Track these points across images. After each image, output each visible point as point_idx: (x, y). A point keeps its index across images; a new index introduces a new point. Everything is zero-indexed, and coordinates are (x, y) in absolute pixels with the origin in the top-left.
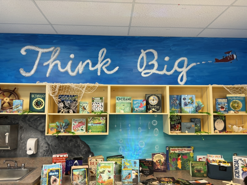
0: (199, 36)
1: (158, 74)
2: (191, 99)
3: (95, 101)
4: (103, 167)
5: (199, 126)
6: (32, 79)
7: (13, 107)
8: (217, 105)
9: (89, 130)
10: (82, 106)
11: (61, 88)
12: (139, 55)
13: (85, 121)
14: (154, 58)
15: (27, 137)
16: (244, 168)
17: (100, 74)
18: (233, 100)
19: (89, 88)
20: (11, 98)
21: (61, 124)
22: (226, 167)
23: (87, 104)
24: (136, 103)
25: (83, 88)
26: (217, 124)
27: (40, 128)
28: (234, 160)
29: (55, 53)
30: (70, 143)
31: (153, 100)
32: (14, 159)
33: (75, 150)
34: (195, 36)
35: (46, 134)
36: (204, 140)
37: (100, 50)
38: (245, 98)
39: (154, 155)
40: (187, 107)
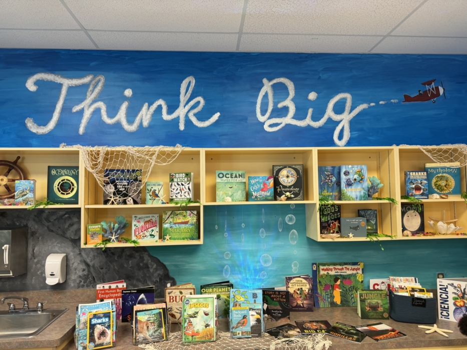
0: (374, 52)
1: (295, 126)
2: (360, 173)
3: (175, 180)
4: (195, 305)
5: (373, 225)
6: (50, 139)
7: (16, 193)
8: (408, 184)
9: (166, 235)
10: (151, 190)
11: (108, 157)
12: (259, 89)
13: (158, 219)
14: (288, 94)
15: (45, 251)
16: (457, 300)
17: (185, 128)
18: (437, 173)
19: (164, 155)
20: (10, 177)
21: (110, 226)
22: (425, 300)
23: (160, 187)
24: (255, 183)
25: (153, 154)
26: (408, 220)
27: (70, 234)
28: (440, 285)
29: (95, 87)
30: (130, 262)
31: (288, 177)
32: (22, 294)
33: (140, 274)
34: (366, 52)
35: (83, 246)
36: (383, 249)
37: (183, 81)
38: (459, 169)
39: (289, 279)
40: (351, 188)
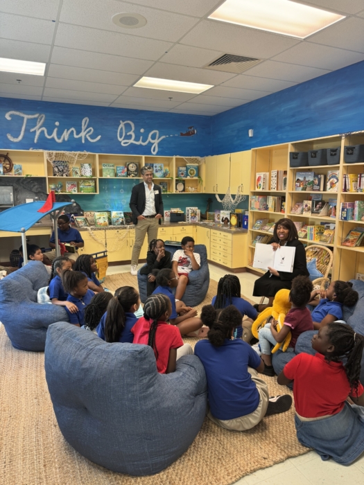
1: (135, 144)
2: (161, 167)
3: (84, 166)
8: (179, 172)
9: (81, 190)
10: (74, 171)
11: (57, 155)
12: (119, 126)
13: (77, 184)
14: (131, 129)
17: (85, 142)
18: (190, 168)
19: (80, 155)
21: (56, 186)
22: (181, 214)
23: (78, 169)
24: (119, 170)
25: (76, 155)
26: (178, 187)
28: (187, 209)
29: (40, 120)
31: (132, 167)
34: (166, 112)
37: (83, 119)
40: (157, 173)
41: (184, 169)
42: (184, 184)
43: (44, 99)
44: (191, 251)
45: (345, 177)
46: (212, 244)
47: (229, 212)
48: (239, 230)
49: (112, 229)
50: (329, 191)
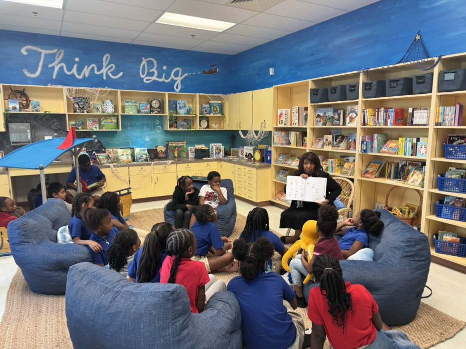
0: (192, 50)
1: (158, 81)
2: (184, 104)
3: (105, 103)
5: (190, 124)
8: (202, 109)
9: (103, 127)
11: (77, 91)
12: (141, 62)
13: (98, 120)
14: (154, 66)
17: (106, 78)
18: (213, 105)
19: (101, 92)
21: (77, 123)
22: (206, 150)
24: (142, 106)
25: (97, 91)
26: (202, 123)
27: (53, 127)
28: (211, 145)
29: (59, 55)
31: (155, 104)
34: (189, 50)
36: (192, 133)
37: (104, 55)
38: (221, 104)
40: (181, 110)
41: (208, 106)
42: (208, 121)
43: (63, 34)
44: (218, 185)
45: (364, 112)
46: (237, 179)
47: (252, 148)
48: (262, 164)
49: (136, 165)
50: (348, 125)
